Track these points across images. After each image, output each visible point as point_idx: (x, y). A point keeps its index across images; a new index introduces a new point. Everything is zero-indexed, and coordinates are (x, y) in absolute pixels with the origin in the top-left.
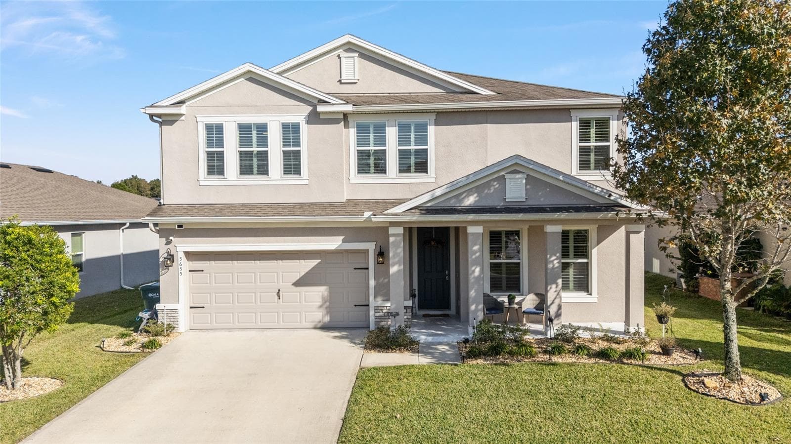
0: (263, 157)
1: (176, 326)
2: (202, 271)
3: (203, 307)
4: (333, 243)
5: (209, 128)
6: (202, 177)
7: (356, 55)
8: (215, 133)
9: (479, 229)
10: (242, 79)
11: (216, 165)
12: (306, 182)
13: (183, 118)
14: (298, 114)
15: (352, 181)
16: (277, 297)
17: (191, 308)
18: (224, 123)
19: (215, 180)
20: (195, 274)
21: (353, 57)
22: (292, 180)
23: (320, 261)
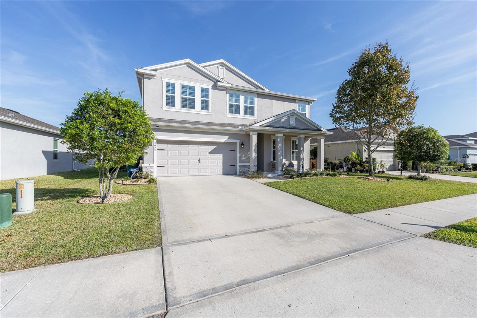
0: (193, 101)
1: (152, 175)
2: (164, 149)
3: (164, 166)
4: (223, 139)
5: (168, 84)
6: (163, 107)
7: (224, 68)
8: (171, 87)
9: (281, 135)
10: (185, 65)
11: (170, 102)
12: (211, 114)
13: (155, 78)
14: (208, 85)
15: (227, 116)
16: (198, 162)
17: (158, 167)
18: (175, 83)
19: (170, 108)
20: (160, 151)
21: (223, 69)
22: (204, 112)
23: (216, 146)
